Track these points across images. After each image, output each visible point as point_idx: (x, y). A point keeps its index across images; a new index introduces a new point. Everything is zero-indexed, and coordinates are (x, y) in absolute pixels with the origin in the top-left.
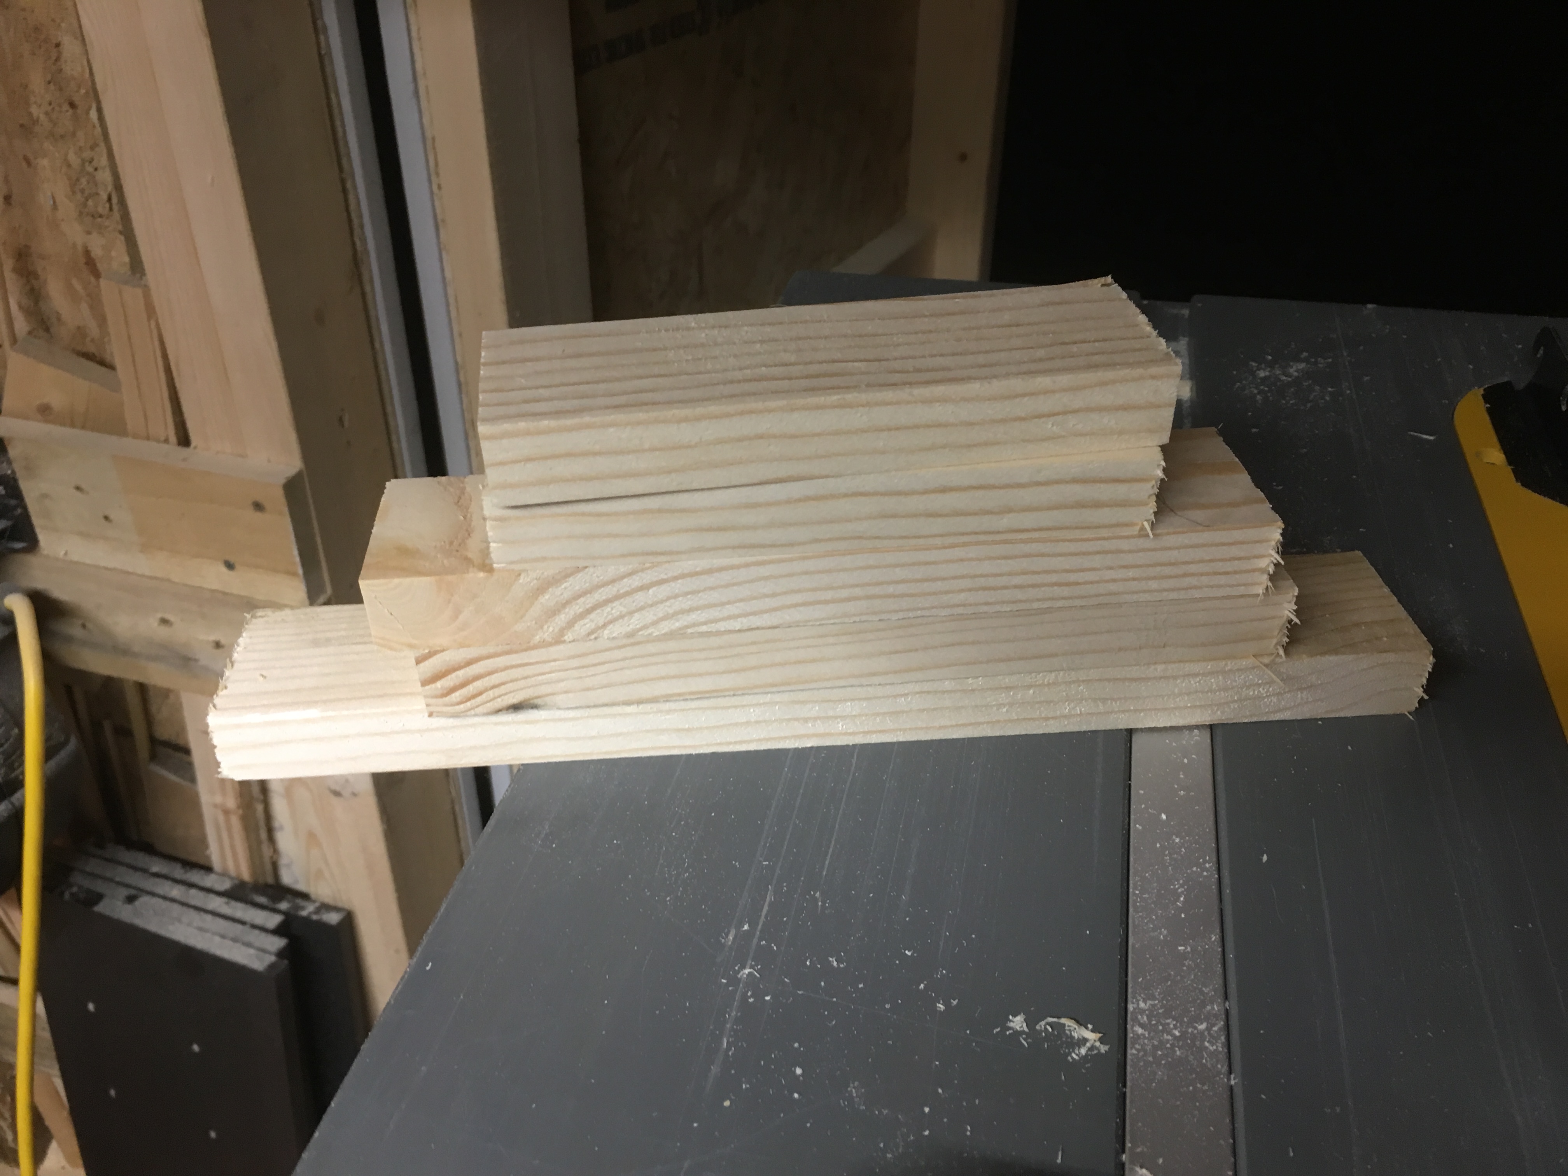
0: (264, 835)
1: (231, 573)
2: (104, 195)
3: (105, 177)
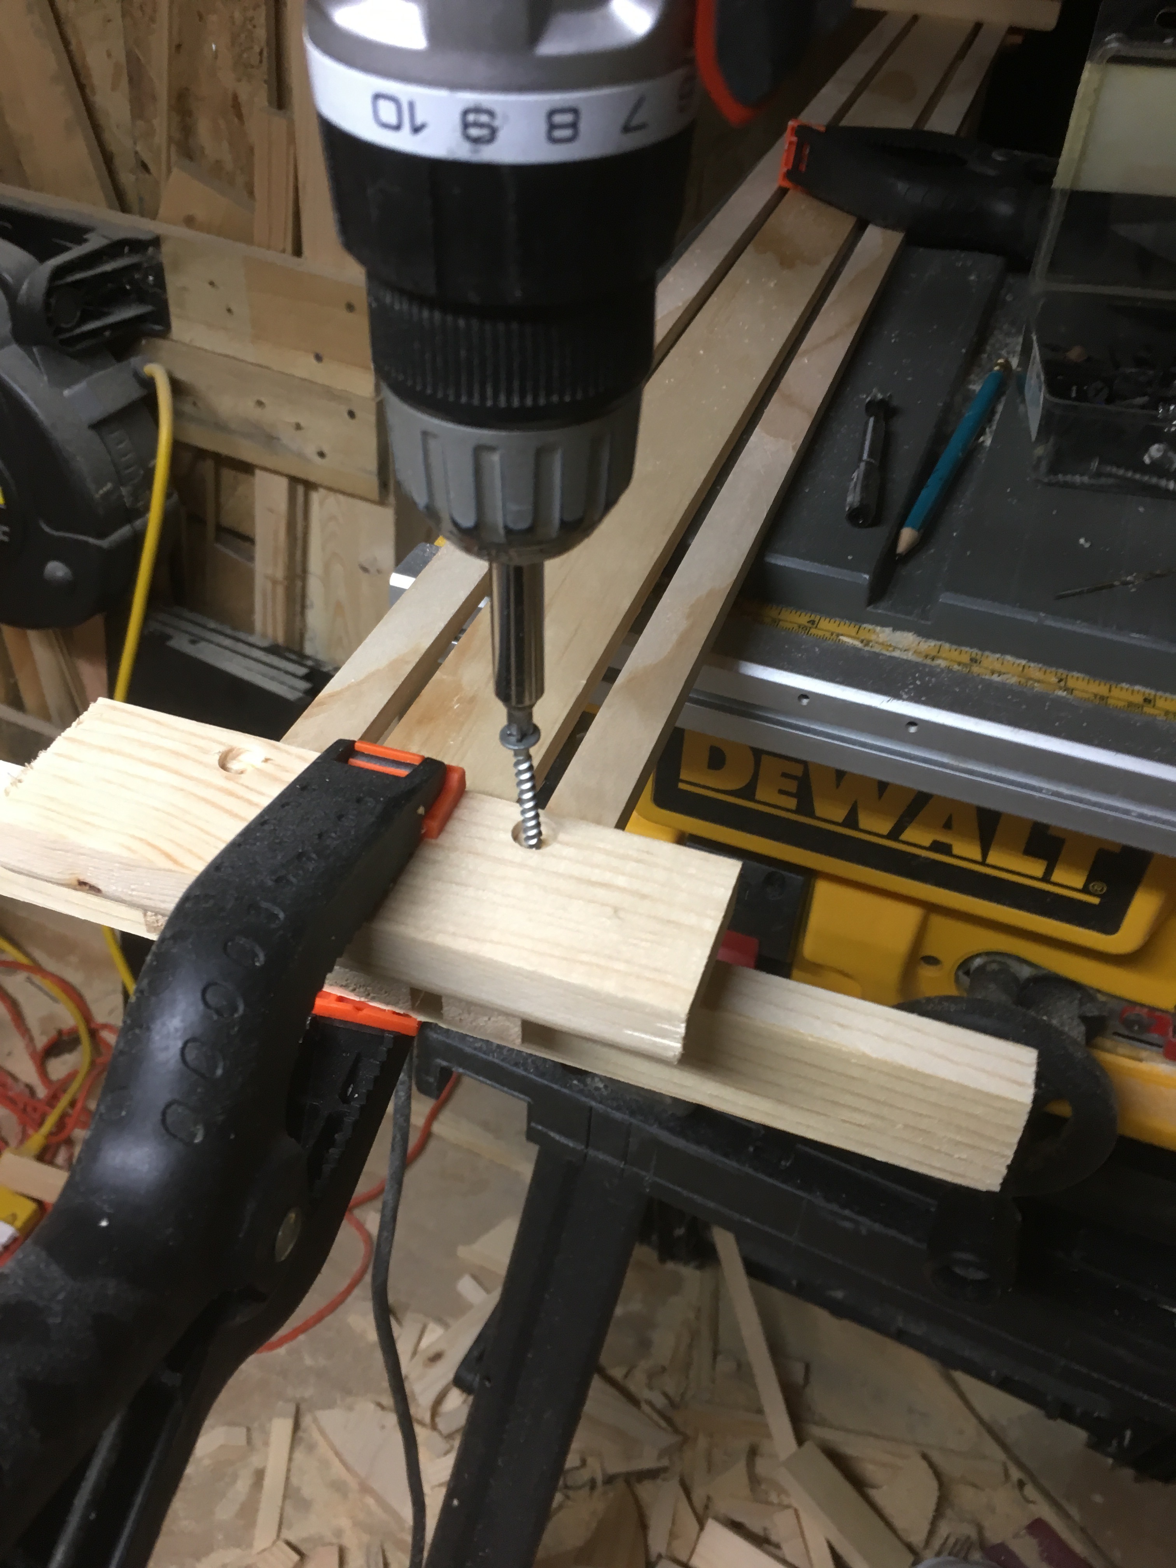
0: (298, 608)
1: (320, 364)
2: (257, 49)
3: (261, 33)
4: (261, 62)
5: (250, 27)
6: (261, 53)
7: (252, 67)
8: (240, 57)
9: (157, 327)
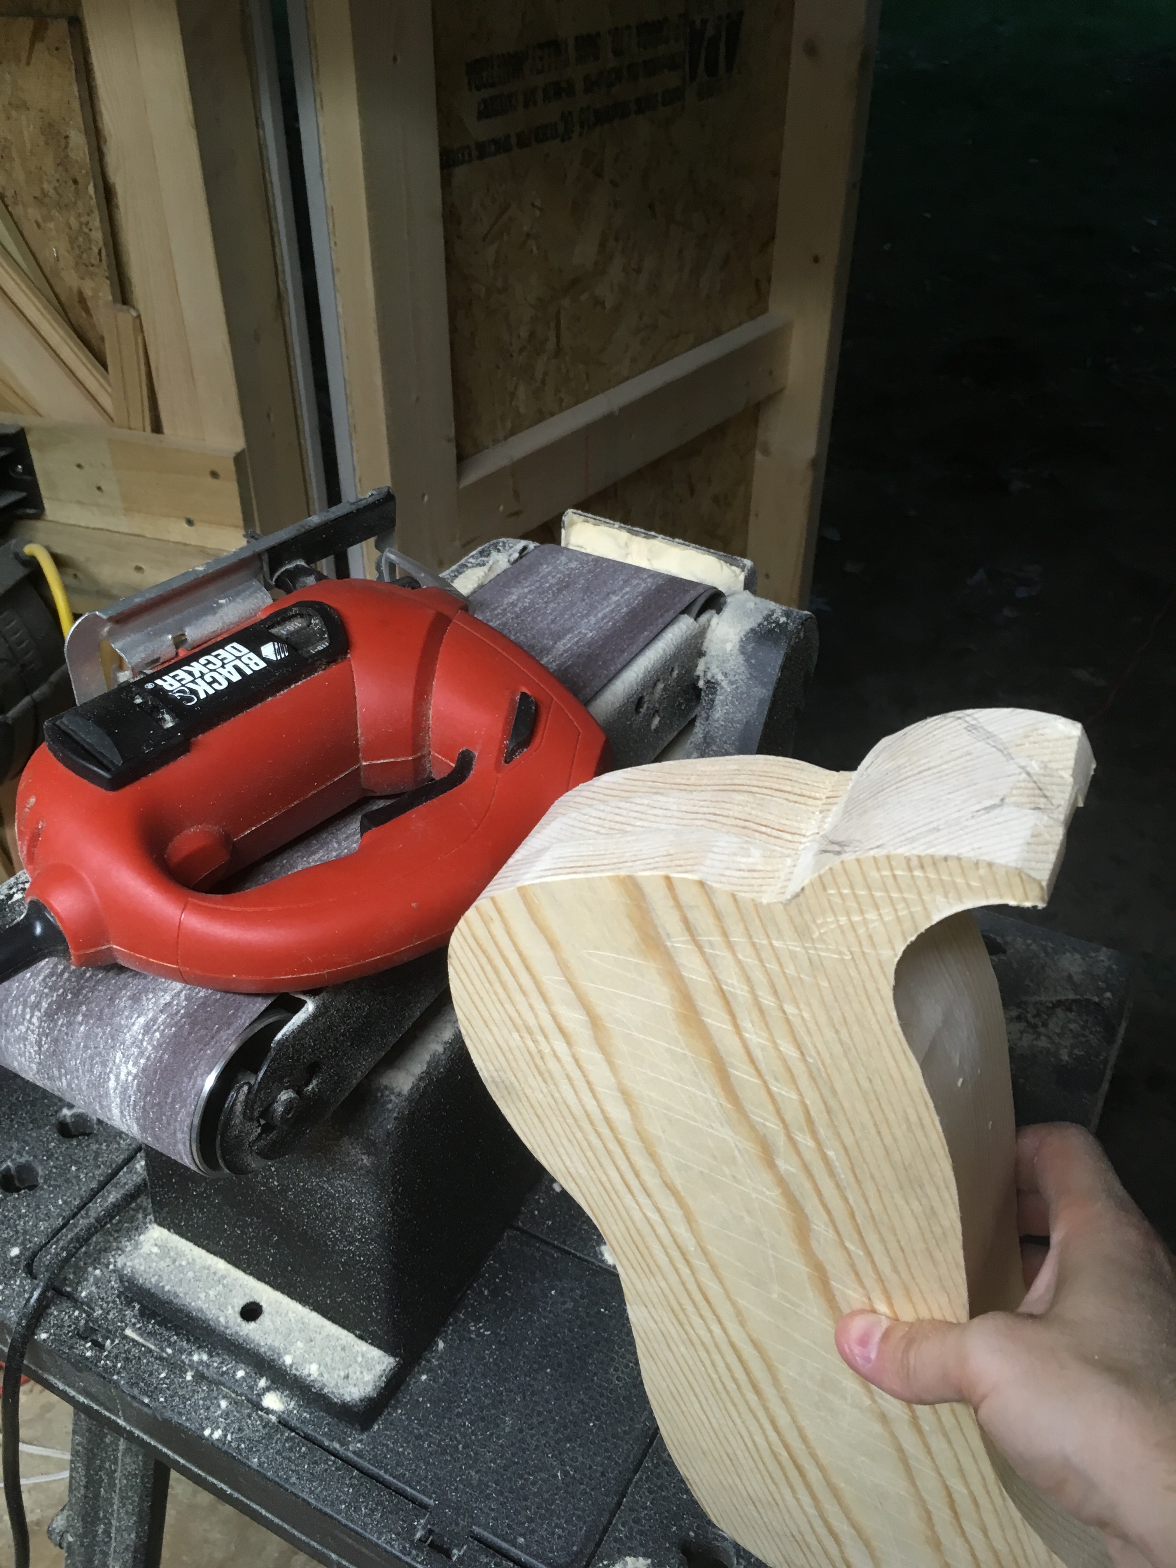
1: (192, 528)
2: (96, 250)
3: (98, 236)
4: (101, 260)
5: (86, 230)
6: (100, 253)
7: (93, 265)
8: (81, 257)
9: (31, 511)
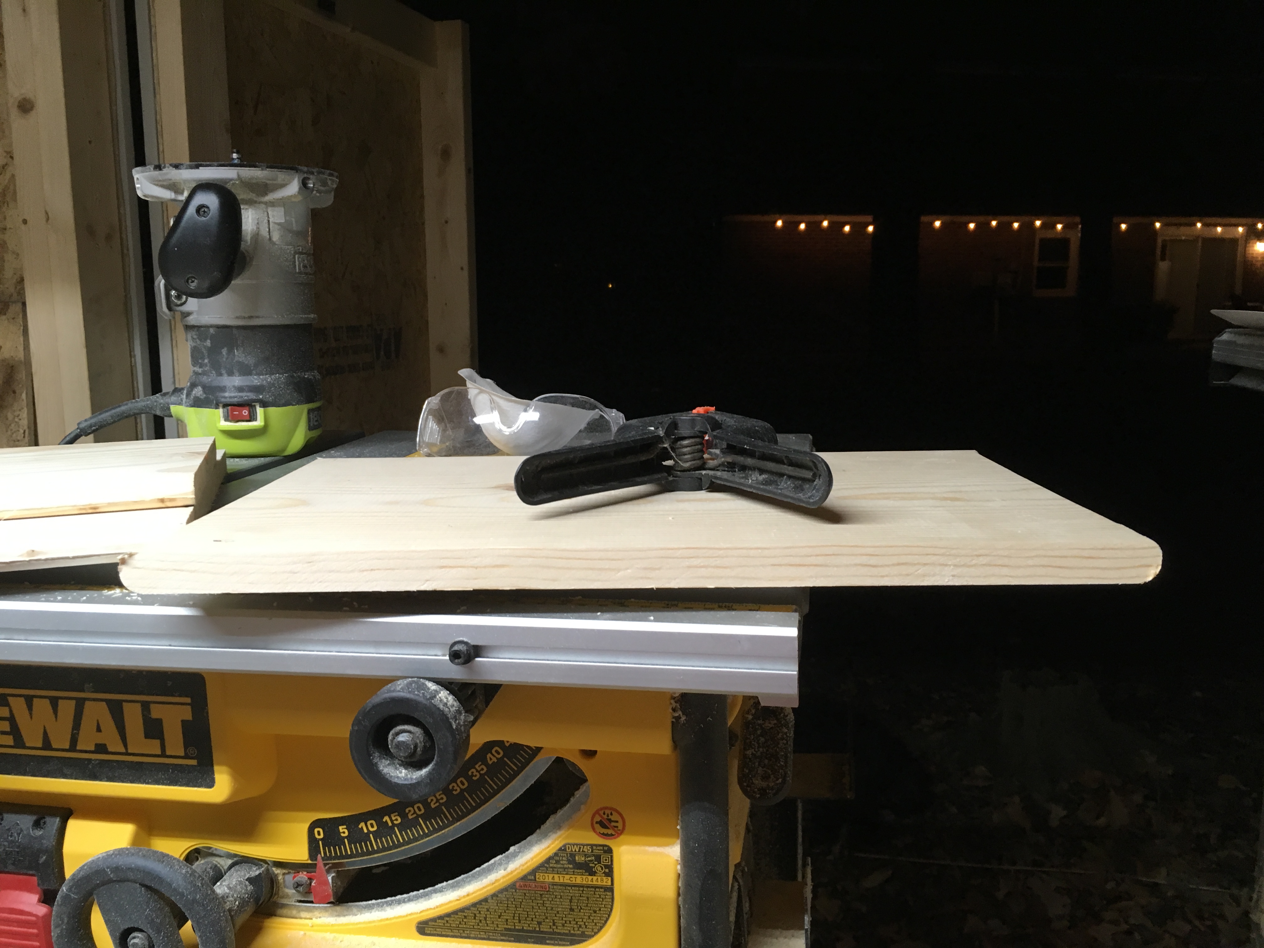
3: (24, 423)
5: (16, 420)
8: (11, 436)
